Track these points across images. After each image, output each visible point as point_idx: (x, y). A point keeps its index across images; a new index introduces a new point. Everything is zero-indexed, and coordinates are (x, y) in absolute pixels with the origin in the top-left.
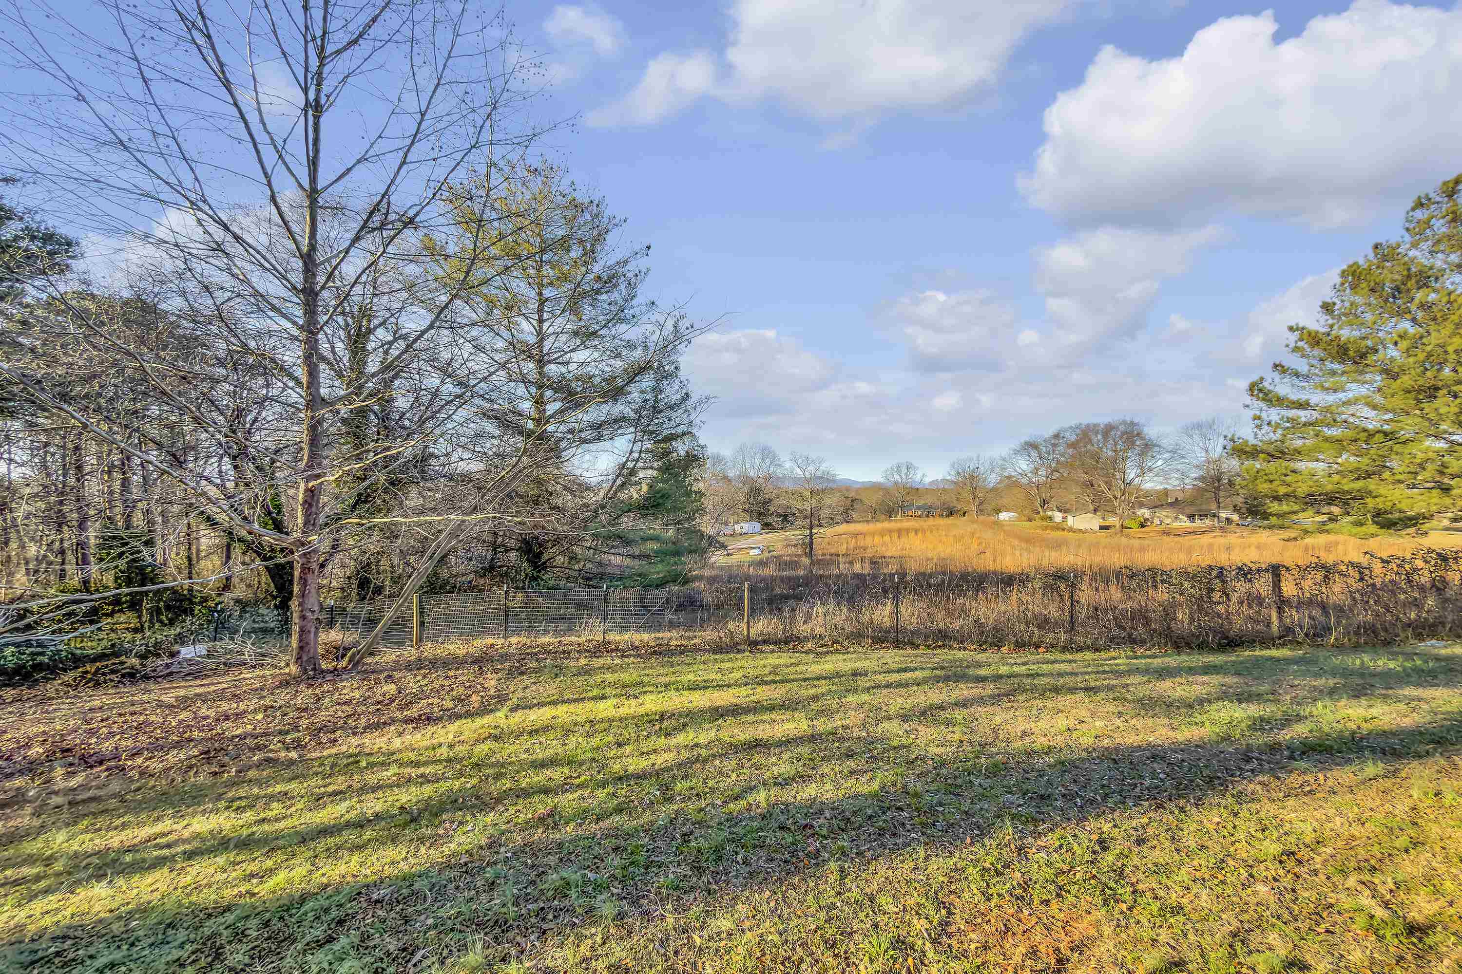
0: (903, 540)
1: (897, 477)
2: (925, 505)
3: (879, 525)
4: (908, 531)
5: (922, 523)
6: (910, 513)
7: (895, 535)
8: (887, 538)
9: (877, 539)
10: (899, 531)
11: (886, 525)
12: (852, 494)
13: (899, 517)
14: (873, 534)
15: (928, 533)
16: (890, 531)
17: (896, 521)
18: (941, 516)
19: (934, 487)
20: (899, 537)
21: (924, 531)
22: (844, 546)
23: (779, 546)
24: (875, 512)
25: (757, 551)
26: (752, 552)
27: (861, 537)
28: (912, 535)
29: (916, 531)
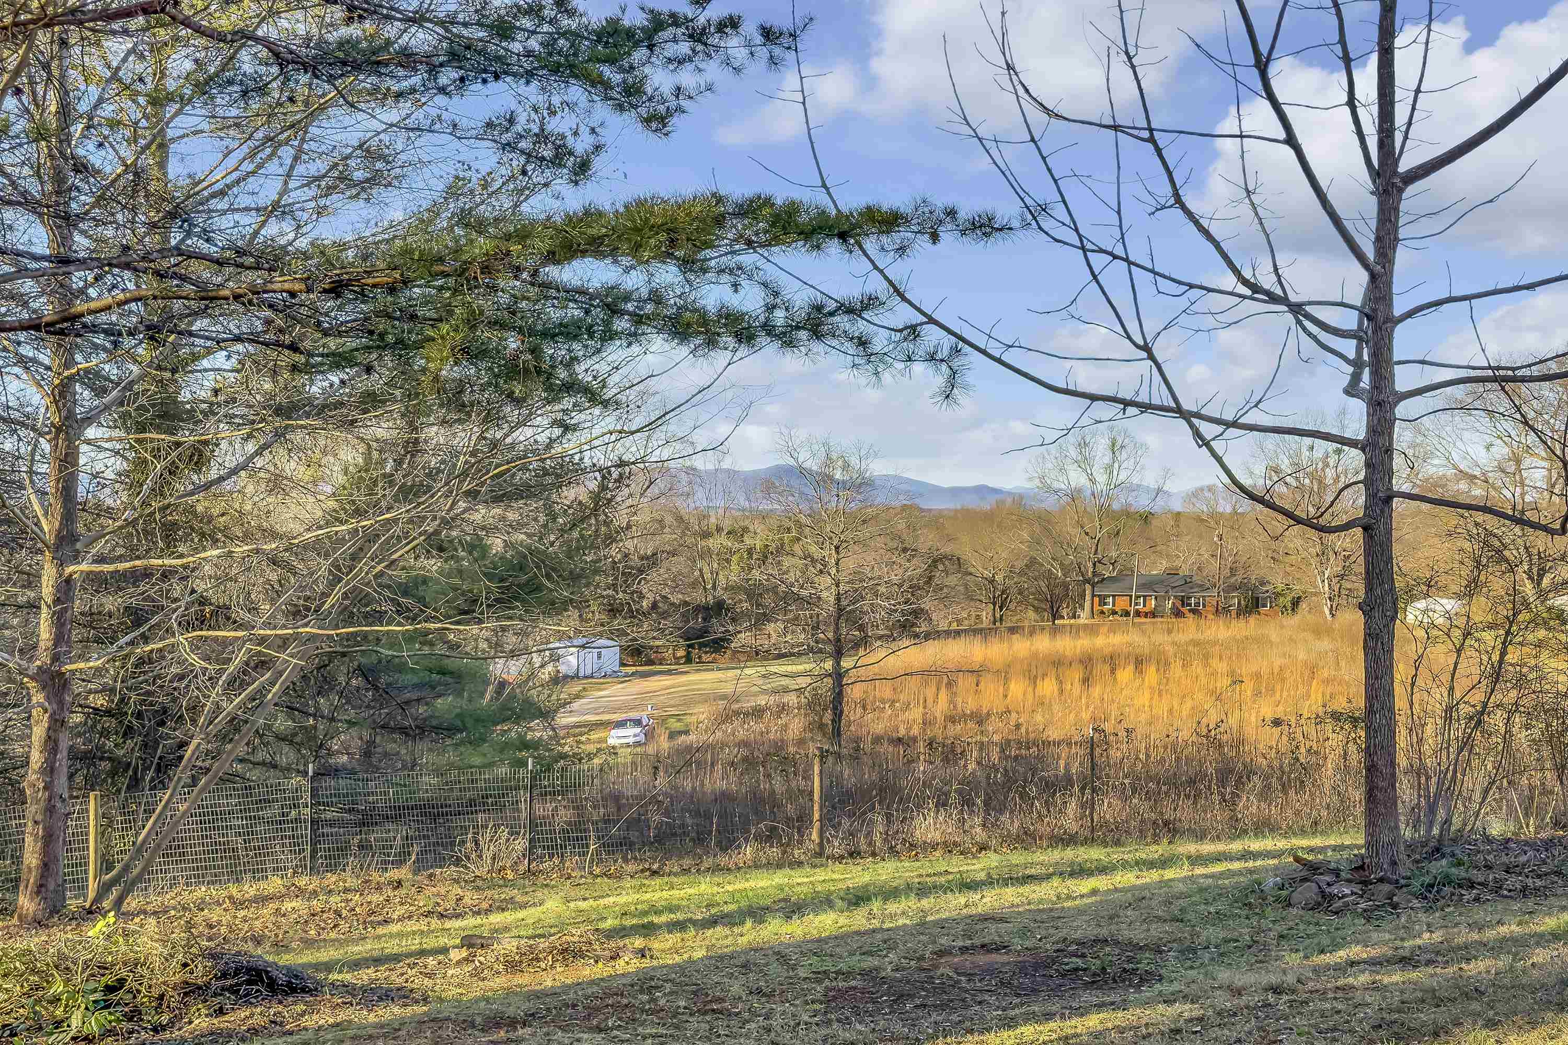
0: (1096, 691)
1: (1077, 478)
2: (1172, 573)
3: (1021, 646)
4: (1113, 661)
5: (1160, 638)
6: (1122, 603)
7: (1075, 675)
8: (1048, 687)
9: (1017, 688)
10: (1087, 661)
11: (1043, 644)
12: (927, 541)
13: (1084, 618)
14: (1004, 673)
15: (1176, 670)
16: (1058, 663)
17: (1076, 631)
18: (1221, 611)
19: (1202, 507)
20: (1086, 681)
21: (1163, 664)
22: (916, 714)
23: (701, 714)
24: (1001, 601)
25: (630, 734)
26: (616, 737)
27: (964, 683)
28: (1125, 674)
29: (1139, 663)
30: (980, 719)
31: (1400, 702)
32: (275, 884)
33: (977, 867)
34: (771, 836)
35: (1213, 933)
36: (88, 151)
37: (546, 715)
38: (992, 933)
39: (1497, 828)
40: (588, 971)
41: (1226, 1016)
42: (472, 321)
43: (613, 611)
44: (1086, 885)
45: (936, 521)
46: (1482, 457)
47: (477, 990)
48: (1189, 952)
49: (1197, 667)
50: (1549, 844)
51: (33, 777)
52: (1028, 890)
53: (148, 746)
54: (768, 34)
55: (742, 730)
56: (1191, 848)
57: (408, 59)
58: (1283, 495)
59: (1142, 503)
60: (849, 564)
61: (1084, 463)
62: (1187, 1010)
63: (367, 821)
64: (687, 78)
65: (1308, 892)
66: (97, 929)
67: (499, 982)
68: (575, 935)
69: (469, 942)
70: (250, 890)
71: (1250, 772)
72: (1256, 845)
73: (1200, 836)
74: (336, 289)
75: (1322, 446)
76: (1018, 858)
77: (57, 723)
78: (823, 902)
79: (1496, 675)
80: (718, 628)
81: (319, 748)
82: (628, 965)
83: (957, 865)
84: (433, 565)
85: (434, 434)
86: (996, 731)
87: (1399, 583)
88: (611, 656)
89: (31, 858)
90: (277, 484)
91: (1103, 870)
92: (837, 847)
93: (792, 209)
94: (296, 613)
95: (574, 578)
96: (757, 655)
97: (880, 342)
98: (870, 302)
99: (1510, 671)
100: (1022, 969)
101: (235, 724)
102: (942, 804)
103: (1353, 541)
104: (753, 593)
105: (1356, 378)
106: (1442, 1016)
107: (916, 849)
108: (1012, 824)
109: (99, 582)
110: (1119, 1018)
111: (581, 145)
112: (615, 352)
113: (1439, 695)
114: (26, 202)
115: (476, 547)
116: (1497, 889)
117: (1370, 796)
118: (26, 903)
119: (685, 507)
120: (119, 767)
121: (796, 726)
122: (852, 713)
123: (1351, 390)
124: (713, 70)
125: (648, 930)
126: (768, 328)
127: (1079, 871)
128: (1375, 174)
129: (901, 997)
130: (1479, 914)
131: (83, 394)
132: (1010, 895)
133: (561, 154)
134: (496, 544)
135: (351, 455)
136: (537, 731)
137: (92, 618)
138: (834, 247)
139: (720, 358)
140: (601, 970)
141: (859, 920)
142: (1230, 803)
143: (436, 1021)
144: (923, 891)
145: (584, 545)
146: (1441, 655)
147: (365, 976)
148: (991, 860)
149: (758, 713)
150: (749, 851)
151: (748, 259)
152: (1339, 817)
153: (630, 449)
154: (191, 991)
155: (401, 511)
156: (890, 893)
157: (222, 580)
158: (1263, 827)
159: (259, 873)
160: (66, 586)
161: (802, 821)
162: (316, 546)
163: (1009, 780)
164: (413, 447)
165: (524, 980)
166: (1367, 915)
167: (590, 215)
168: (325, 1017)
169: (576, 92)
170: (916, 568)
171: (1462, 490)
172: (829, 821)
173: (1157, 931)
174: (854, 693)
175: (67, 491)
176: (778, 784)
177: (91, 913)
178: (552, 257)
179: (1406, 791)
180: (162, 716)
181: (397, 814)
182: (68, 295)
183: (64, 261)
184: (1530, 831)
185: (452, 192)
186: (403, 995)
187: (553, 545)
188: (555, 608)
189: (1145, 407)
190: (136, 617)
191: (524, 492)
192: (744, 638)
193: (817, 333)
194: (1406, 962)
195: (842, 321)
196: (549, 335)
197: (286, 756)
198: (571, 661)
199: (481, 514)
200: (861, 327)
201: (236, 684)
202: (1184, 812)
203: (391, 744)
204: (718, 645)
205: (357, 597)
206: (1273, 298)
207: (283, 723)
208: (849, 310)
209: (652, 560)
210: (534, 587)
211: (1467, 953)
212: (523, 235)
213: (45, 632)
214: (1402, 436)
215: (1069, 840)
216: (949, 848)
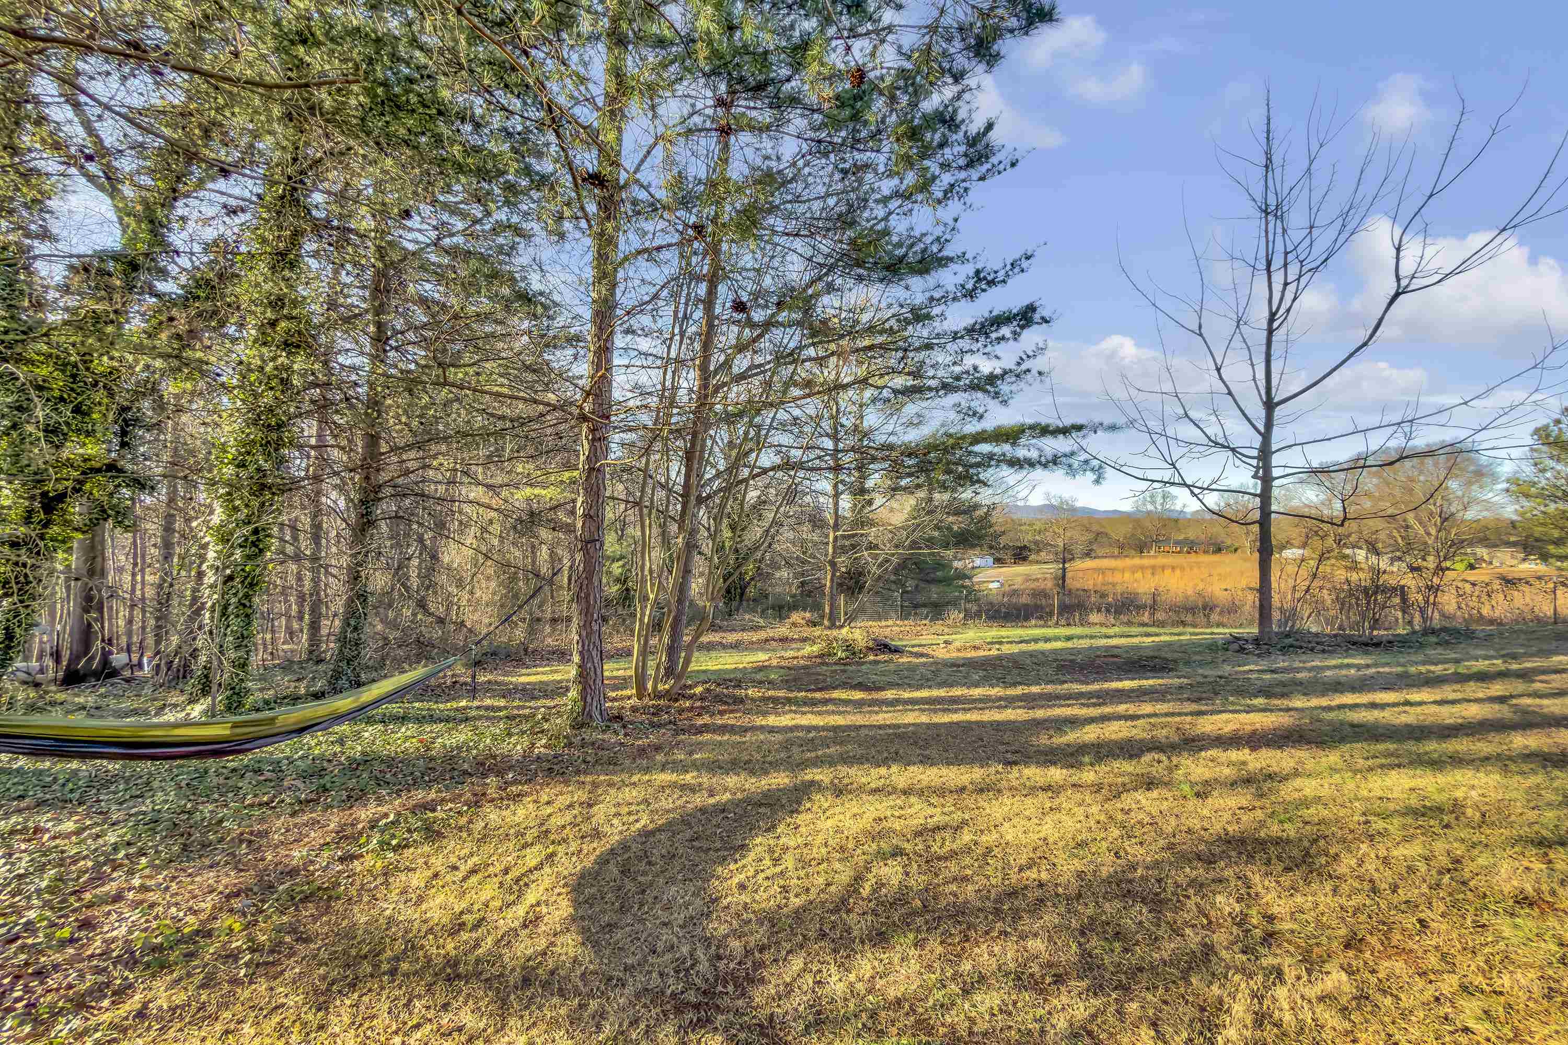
0: (1156, 577)
1: (1150, 507)
2: (1187, 539)
3: (1128, 562)
4: (1163, 568)
5: (1181, 560)
6: (1167, 549)
7: (1150, 571)
8: (1139, 575)
9: (1127, 575)
10: (1153, 568)
11: (1137, 561)
12: (1095, 528)
13: (1152, 553)
14: (1123, 571)
15: (1187, 571)
16: (1142, 568)
17: (1149, 558)
18: (1206, 552)
19: (1197, 517)
20: (1153, 574)
22: (1091, 582)
23: (1019, 580)
24: (1121, 547)
25: (996, 585)
26: (991, 586)
27: (1109, 573)
28: (1168, 572)
29: (1173, 568)
30: (1114, 585)
31: (1274, 585)
32: (890, 622)
33: (1111, 631)
34: (1041, 618)
35: (1198, 658)
36: (844, 420)
37: (970, 578)
38: (1116, 652)
39: (1314, 629)
40: (981, 653)
41: (1200, 684)
42: (948, 463)
43: (991, 547)
44: (1150, 639)
45: (1099, 521)
46: (1315, 499)
47: (947, 656)
48: (1187, 663)
49: (1196, 570)
50: (1335, 636)
51: (827, 590)
52: (1129, 640)
53: (857, 582)
54: (1040, 373)
55: (1033, 585)
56: (1192, 630)
57: (930, 389)
58: (1230, 513)
59: (1175, 515)
60: (1068, 534)
61: (1153, 502)
62: (1186, 681)
63: (916, 606)
64: (1014, 387)
65: (1235, 646)
66: (844, 631)
67: (955, 655)
68: (977, 643)
69: (946, 642)
70: (883, 623)
71: (1216, 606)
72: (1216, 630)
73: (1195, 626)
74: (909, 455)
75: (1247, 497)
76: (1126, 629)
77: (833, 575)
78: (1057, 639)
79: (1315, 576)
80: (1025, 553)
81: (903, 586)
82: (994, 652)
83: (1104, 630)
84: (936, 534)
85: (937, 496)
86: (1119, 589)
87: (1274, 542)
88: (990, 560)
89: (827, 610)
90: (892, 510)
91: (1157, 635)
92: (1063, 622)
93: (1048, 426)
94: (897, 546)
95: (979, 538)
96: (1037, 562)
97: (1076, 465)
98: (1073, 454)
99: (1320, 575)
100: (1125, 663)
101: (880, 577)
102: (1099, 610)
103: (1256, 528)
104: (1036, 543)
105: (1257, 472)
106: (1285, 690)
107: (1090, 624)
108: (1124, 618)
109: (844, 537)
110: (1160, 681)
111: (981, 410)
112: (991, 471)
113: (1291, 583)
114: (828, 435)
115: (949, 529)
116: (1312, 650)
117: (1261, 615)
118: (826, 622)
119: (1015, 517)
120: (849, 588)
121: (1049, 584)
122: (1068, 581)
123: (1255, 476)
124: (1022, 384)
125: (1001, 643)
126: (1039, 462)
127: (1148, 635)
128: (1265, 403)
129: (1082, 669)
130: (1304, 657)
131: (841, 487)
132: (1123, 641)
133: (974, 414)
134: (955, 528)
135: (913, 502)
136: (967, 582)
137: (843, 547)
138: (1061, 437)
139: (1025, 472)
140: (987, 653)
141: (1069, 645)
142: (1207, 616)
143: (936, 663)
144: (1092, 637)
145: (982, 528)
146: (1291, 569)
147: (916, 649)
148: (1116, 630)
149: (1037, 580)
150: (1033, 622)
151: (1034, 441)
152: (1250, 623)
153: (997, 499)
154: (870, 649)
155: (927, 518)
156: (1080, 637)
157: (876, 537)
158: (1218, 625)
159: (886, 619)
160: (836, 538)
161: (1051, 614)
162: (902, 528)
163: (1123, 604)
164: (930, 500)
165: (961, 655)
166: (1259, 656)
167: (984, 431)
168: (904, 660)
169: (980, 395)
170: (1091, 536)
171: (1306, 511)
172: (1060, 614)
173: (1176, 655)
174: (1069, 575)
175: (836, 510)
176: (1044, 602)
177: (842, 627)
178: (971, 444)
179: (1276, 615)
180: (860, 574)
181: (924, 605)
182: (838, 459)
183: (837, 451)
184: (1328, 630)
185: (943, 425)
186: (927, 656)
187: (973, 528)
188: (973, 546)
189: (1173, 484)
190: (853, 546)
191: (964, 512)
192: (1033, 557)
193: (1055, 463)
194: (1273, 671)
195: (1064, 459)
196: (972, 466)
197: (893, 587)
198: (978, 562)
199: (951, 519)
200: (1071, 461)
201: (880, 566)
202: (1189, 618)
203: (922, 585)
204: (1025, 559)
205: (914, 542)
206: (1224, 447)
207: (893, 578)
208: (1065, 456)
209: (1004, 533)
210: (966, 540)
211: (1298, 670)
212: (964, 437)
213: (831, 550)
214: (1275, 492)
215: (1145, 625)
216: (1102, 625)
